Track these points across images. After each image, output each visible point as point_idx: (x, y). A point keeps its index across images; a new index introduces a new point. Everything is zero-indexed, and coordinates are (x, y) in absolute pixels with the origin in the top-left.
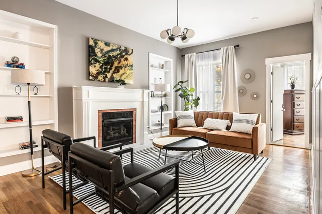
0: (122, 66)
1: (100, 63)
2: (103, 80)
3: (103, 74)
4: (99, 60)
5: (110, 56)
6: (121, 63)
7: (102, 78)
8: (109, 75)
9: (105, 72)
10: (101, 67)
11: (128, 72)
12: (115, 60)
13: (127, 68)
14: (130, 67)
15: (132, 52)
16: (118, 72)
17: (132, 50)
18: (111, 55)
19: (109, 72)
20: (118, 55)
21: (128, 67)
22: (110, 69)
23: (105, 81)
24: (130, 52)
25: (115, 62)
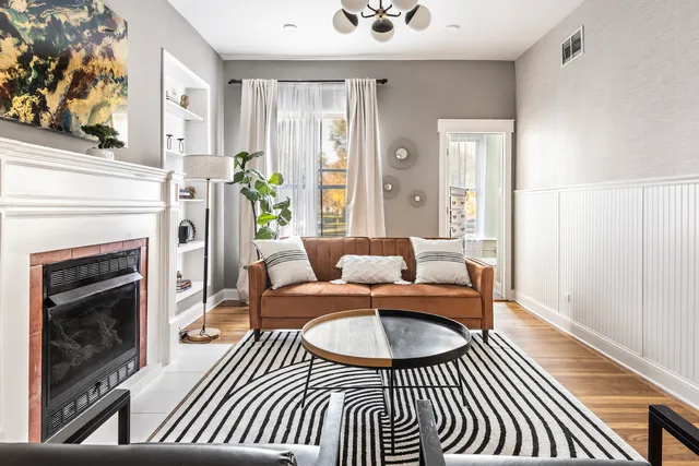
0: (97, 73)
1: (21, 40)
2: (31, 117)
3: (33, 92)
4: (18, 25)
5: (55, 23)
6: (94, 62)
7: (27, 108)
8: (53, 102)
9: (37, 83)
10: (24, 60)
11: (113, 101)
12: (75, 42)
13: (111, 86)
14: (119, 86)
15: (126, 31)
16: (83, 95)
17: (126, 23)
18: (63, 19)
19: (52, 88)
20: (84, 26)
21: (114, 85)
22: (59, 75)
23: (36, 122)
24: (120, 30)
25: (74, 53)
